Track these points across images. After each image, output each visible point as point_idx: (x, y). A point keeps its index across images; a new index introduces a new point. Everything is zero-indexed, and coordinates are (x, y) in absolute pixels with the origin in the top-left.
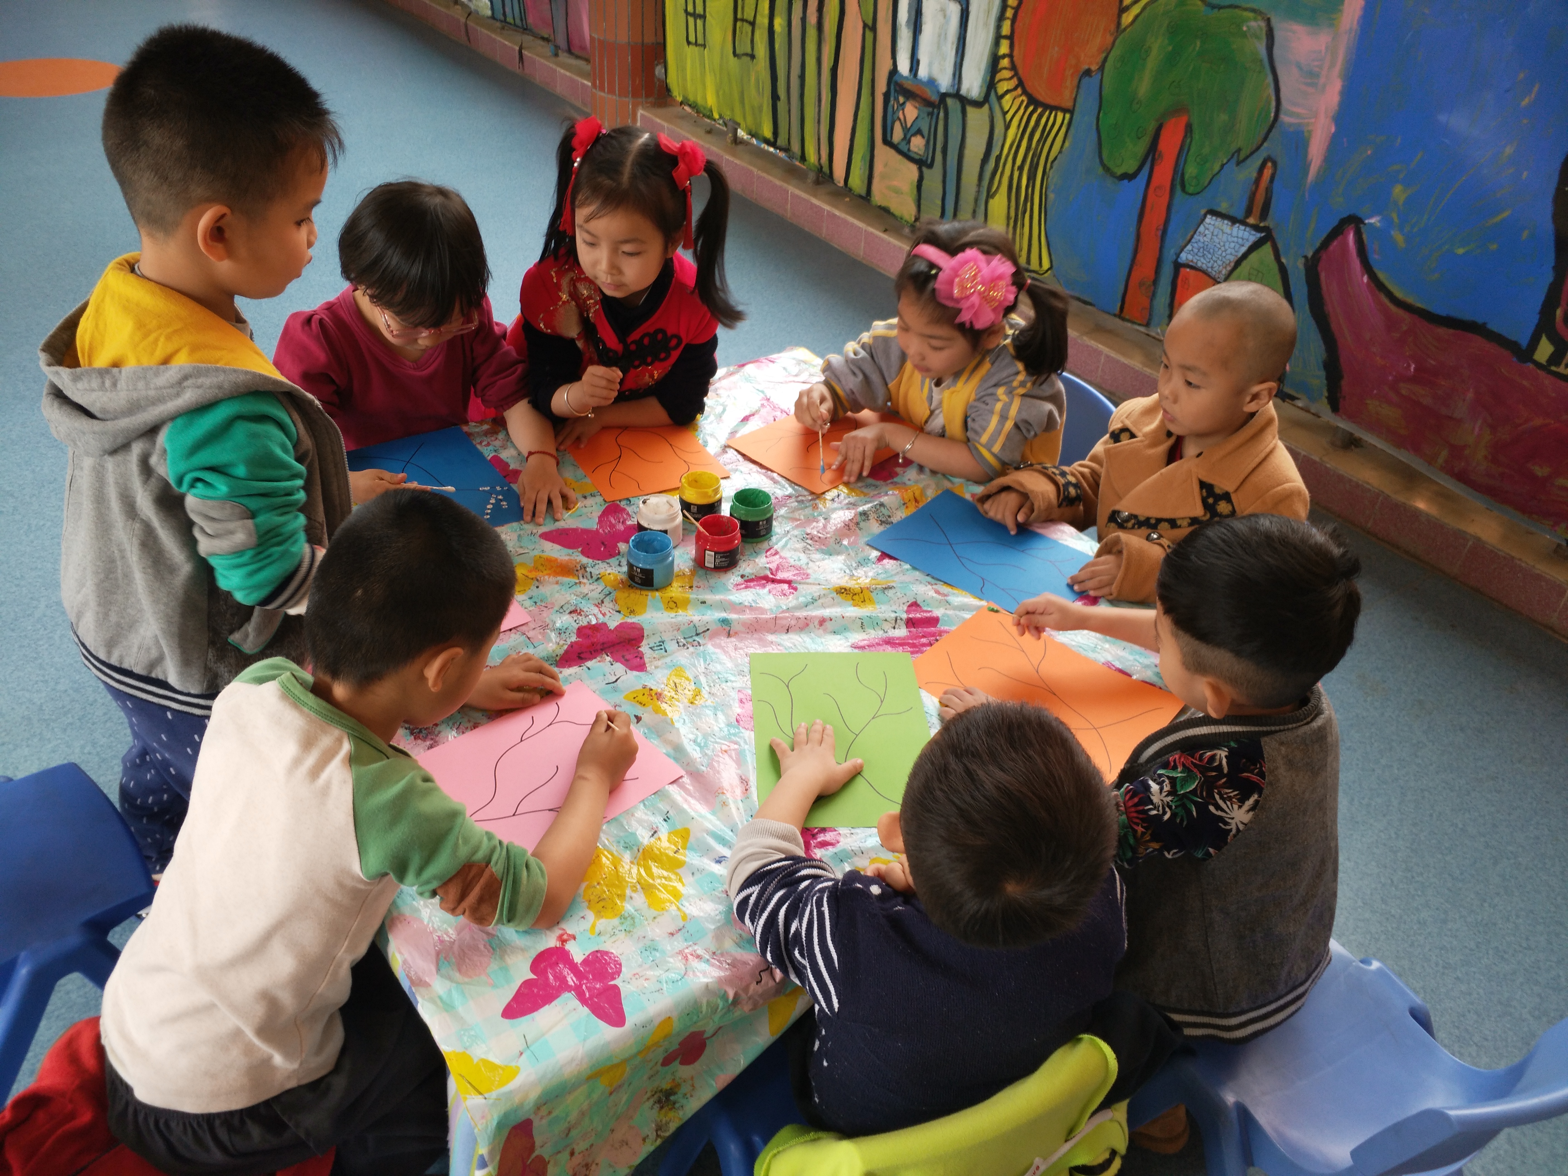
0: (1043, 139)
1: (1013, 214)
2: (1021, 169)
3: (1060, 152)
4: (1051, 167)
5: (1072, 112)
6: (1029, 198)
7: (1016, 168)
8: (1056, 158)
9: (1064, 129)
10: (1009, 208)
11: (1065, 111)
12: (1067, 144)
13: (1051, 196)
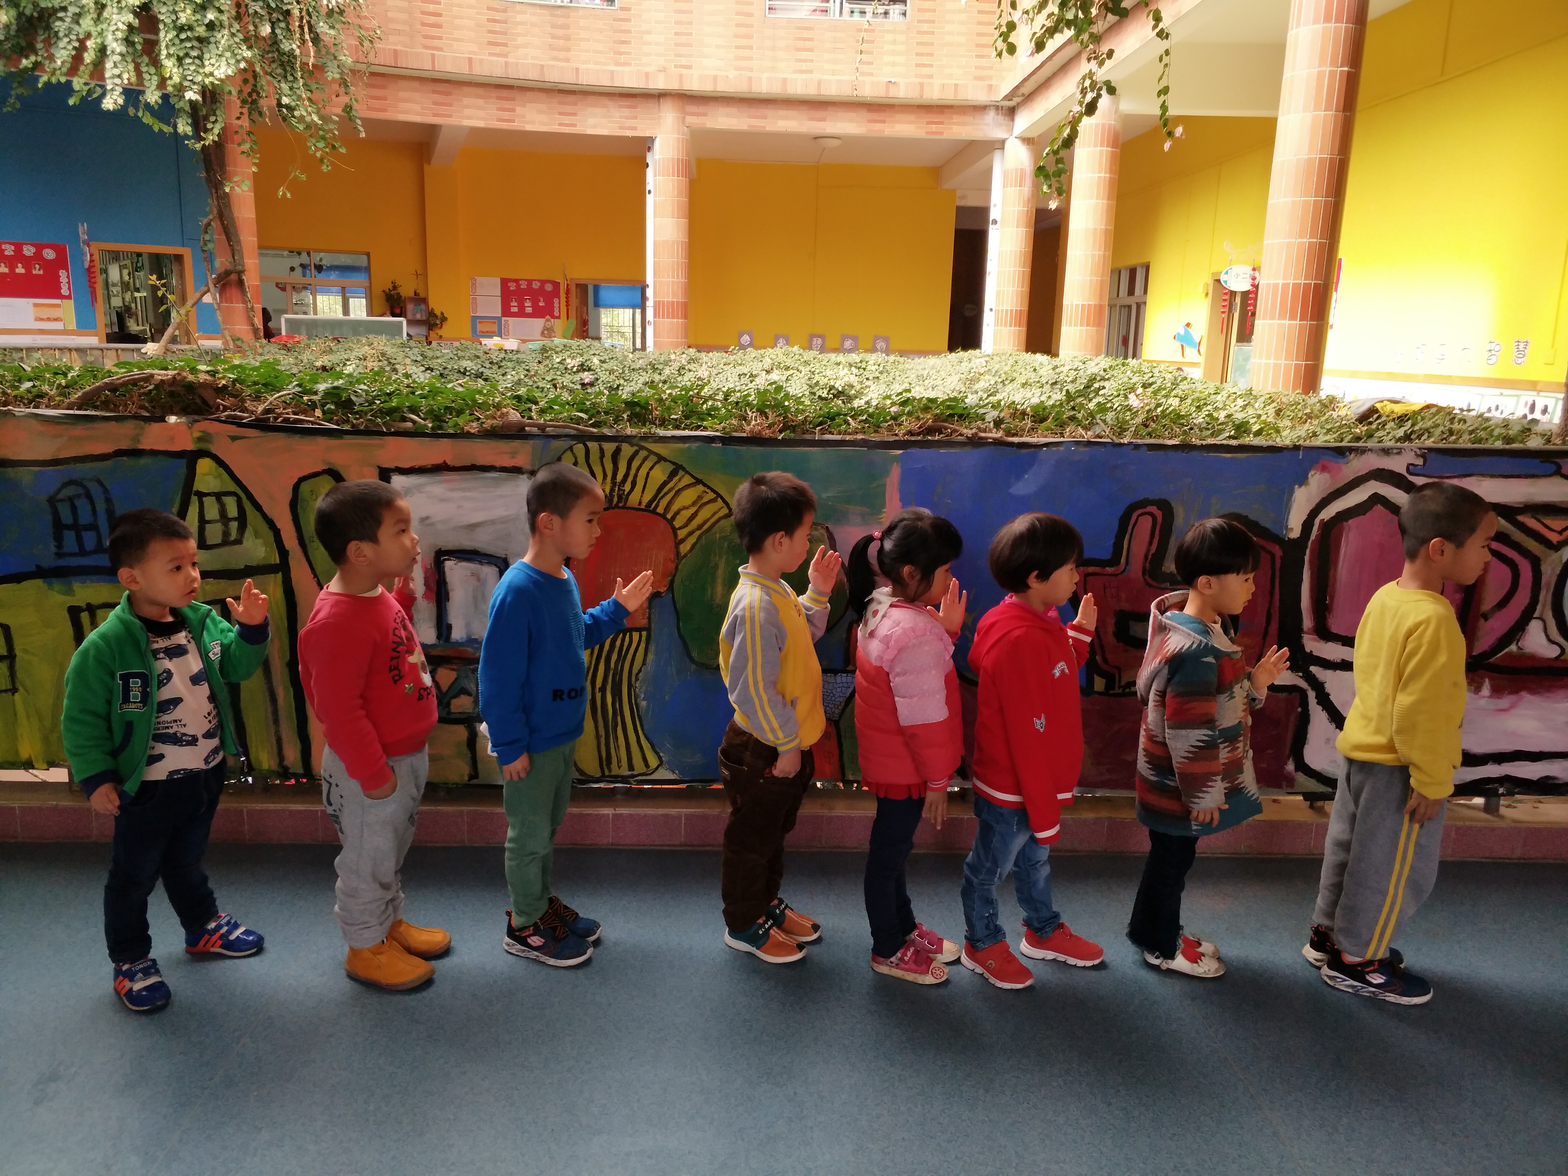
0: (621, 658)
1: (602, 732)
2: (603, 690)
3: (644, 663)
4: (637, 679)
5: (648, 629)
6: (618, 712)
7: (597, 690)
8: (640, 671)
9: (643, 645)
10: (596, 727)
11: (639, 630)
12: (650, 657)
13: (644, 704)
